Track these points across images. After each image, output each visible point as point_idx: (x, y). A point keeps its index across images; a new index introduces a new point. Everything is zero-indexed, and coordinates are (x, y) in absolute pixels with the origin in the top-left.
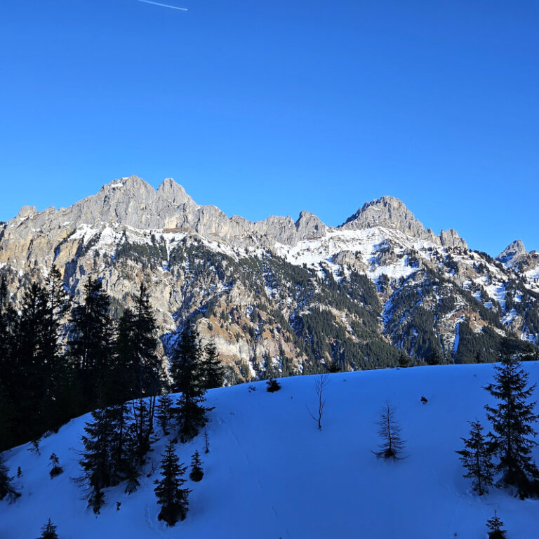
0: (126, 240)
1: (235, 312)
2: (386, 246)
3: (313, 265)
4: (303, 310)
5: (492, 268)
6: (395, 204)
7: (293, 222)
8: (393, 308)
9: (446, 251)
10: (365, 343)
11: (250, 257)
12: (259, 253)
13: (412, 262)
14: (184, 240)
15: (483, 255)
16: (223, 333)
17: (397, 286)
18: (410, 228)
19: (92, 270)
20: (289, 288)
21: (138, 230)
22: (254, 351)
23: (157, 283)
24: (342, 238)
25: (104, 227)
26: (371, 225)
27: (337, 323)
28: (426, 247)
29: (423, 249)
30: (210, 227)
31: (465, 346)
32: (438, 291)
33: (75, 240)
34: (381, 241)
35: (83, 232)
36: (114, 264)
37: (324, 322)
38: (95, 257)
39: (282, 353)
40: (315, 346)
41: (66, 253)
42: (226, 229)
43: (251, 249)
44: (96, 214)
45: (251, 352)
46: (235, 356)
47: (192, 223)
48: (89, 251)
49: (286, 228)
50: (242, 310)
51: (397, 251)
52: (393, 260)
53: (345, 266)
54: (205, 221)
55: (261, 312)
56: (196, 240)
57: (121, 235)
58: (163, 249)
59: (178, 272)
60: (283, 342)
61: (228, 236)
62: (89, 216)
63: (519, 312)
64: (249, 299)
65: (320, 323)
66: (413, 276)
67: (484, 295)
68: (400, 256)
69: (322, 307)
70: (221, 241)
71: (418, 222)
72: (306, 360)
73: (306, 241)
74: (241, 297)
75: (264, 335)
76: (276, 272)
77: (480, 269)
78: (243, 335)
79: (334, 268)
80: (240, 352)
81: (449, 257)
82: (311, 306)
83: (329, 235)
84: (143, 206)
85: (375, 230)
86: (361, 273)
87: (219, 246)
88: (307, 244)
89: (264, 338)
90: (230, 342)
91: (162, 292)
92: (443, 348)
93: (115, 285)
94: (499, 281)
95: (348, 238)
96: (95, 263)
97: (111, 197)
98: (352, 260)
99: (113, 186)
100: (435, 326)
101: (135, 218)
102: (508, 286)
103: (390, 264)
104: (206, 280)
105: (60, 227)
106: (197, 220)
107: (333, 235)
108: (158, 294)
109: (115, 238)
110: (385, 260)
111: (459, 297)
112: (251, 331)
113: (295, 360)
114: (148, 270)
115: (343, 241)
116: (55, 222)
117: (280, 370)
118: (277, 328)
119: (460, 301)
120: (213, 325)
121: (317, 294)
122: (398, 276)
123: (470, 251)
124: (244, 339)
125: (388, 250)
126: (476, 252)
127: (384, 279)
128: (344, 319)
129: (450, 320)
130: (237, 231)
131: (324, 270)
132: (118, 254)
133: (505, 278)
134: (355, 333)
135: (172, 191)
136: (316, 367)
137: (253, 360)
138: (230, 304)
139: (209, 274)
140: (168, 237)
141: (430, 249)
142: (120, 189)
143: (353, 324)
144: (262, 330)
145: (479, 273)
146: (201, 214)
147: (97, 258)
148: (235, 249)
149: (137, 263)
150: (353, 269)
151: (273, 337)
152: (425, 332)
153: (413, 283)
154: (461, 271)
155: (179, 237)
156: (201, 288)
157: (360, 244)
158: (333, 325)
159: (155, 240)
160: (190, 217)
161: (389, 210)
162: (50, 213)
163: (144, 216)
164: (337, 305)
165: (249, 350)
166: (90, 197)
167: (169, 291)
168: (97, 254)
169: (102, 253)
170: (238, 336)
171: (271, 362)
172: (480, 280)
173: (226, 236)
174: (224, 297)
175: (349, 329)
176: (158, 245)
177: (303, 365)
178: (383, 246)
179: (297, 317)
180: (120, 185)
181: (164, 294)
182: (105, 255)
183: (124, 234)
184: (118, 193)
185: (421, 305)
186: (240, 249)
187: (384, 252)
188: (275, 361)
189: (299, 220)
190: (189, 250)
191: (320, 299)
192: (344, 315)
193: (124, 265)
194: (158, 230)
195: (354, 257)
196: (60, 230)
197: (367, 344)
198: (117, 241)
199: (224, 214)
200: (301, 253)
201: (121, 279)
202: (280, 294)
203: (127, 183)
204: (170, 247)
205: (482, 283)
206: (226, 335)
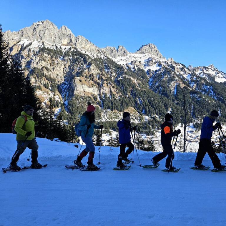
0: (44, 46)
1: (92, 76)
2: (150, 59)
3: (123, 65)
4: (120, 78)
5: (186, 69)
6: (153, 46)
7: (116, 49)
8: (153, 80)
9: (171, 62)
10: (143, 90)
11: (99, 58)
12: (102, 57)
13: (160, 65)
14: (70, 49)
15: (183, 65)
16: (86, 83)
17: (154, 73)
18: (158, 55)
19: (27, 56)
20: (114, 70)
21: (50, 43)
22: (100, 91)
23: (57, 64)
24: (134, 56)
25: (34, 41)
26: (145, 53)
27: (133, 83)
28: (164, 61)
29: (163, 62)
30: (82, 45)
31: (179, 93)
32: (168, 74)
33: (20, 45)
34: (148, 58)
35: (24, 42)
36: (38, 55)
37: (128, 82)
38: (28, 52)
39: (111, 92)
40: (124, 90)
41: (16, 50)
42: (89, 46)
43: (99, 55)
44: (30, 35)
45: (99, 92)
46: (91, 93)
47: (74, 42)
48: (26, 49)
49: (113, 51)
50: (95, 75)
51: (154, 61)
52: (153, 64)
53: (135, 66)
54: (79, 42)
55: (103, 76)
56: (75, 49)
57: (42, 44)
58: (61, 52)
59: (67, 61)
60: (112, 88)
61: (90, 49)
62: (27, 35)
63: (195, 83)
64: (98, 71)
65: (126, 82)
66: (160, 70)
67: (183, 77)
68: (155, 63)
69: (127, 77)
70: (86, 51)
71: (161, 54)
72: (121, 95)
73: (121, 57)
74: (94, 70)
75: (104, 85)
76: (109, 64)
77: (182, 69)
78: (95, 85)
79: (131, 66)
80: (94, 91)
81: (172, 65)
82: (123, 76)
83: (129, 55)
84: (52, 34)
85: (146, 54)
86: (141, 68)
87: (85, 52)
88: (121, 58)
89: (104, 86)
90: (89, 87)
91: (60, 68)
92: (171, 93)
93: (38, 63)
94: (188, 73)
95: (136, 57)
96: (29, 54)
97: (37, 28)
98: (138, 64)
99: (38, 24)
100: (168, 86)
101: (48, 38)
102: (191, 75)
103: (151, 65)
104: (79, 63)
105: (13, 39)
106: (76, 41)
107: (131, 55)
108: (58, 68)
109: (39, 45)
110: (150, 64)
111: (176, 76)
112: (98, 84)
113: (116, 95)
114: (54, 59)
115: (134, 57)
116: (10, 37)
117: (111, 99)
118: (109, 83)
119: (177, 78)
120: (82, 80)
121: (125, 72)
122: (154, 70)
123: (179, 63)
124: (96, 86)
125: (151, 60)
126: (181, 64)
127: (149, 71)
128: (135, 82)
129: (173, 84)
130: (93, 47)
131: (128, 66)
132: (40, 51)
133: (190, 72)
134: (140, 86)
135: (65, 31)
136: (125, 98)
137: (99, 95)
138: (90, 73)
139: (80, 61)
140: (63, 47)
141: (165, 62)
142: (41, 25)
143: (139, 84)
144: (103, 83)
145: (181, 70)
146: (78, 39)
147: (30, 52)
148: (92, 54)
149: (48, 55)
150: (138, 67)
151: (108, 86)
152: (164, 88)
153: (160, 72)
154: (176, 69)
155: (68, 47)
156: (77, 67)
157: (141, 59)
158: (131, 83)
159: (57, 48)
160: (73, 40)
161: (151, 48)
162: (8, 33)
163: (52, 38)
164: (133, 76)
165: (98, 91)
166: (27, 27)
167: (63, 68)
168: (30, 50)
169: (32, 50)
170: (93, 85)
171: (107, 95)
172: (182, 73)
173: (88, 49)
174: (87, 70)
175: (137, 85)
176: (59, 50)
177: (120, 97)
178: (149, 60)
179: (117, 80)
180: (41, 23)
181: (61, 69)
182: (34, 51)
183: (43, 44)
184: (40, 27)
185: (163, 79)
186: (94, 55)
187: (149, 62)
188: (108, 95)
189: (118, 49)
190: (72, 53)
191: (126, 74)
192: (135, 80)
193: (42, 55)
194: (59, 45)
195: (139, 62)
196: (13, 41)
197: (144, 91)
198: (40, 46)
199: (87, 40)
200: (119, 61)
201: (41, 60)
202: (111, 72)
203: (44, 23)
204: (64, 51)
205: (182, 74)
206: (88, 84)
